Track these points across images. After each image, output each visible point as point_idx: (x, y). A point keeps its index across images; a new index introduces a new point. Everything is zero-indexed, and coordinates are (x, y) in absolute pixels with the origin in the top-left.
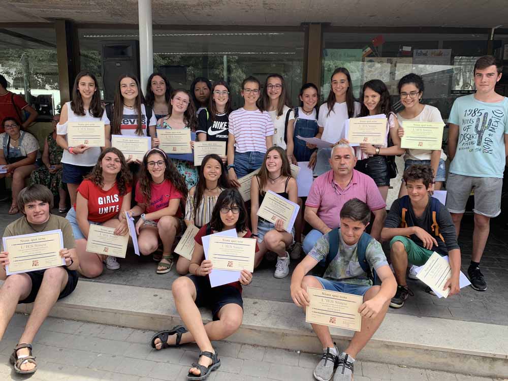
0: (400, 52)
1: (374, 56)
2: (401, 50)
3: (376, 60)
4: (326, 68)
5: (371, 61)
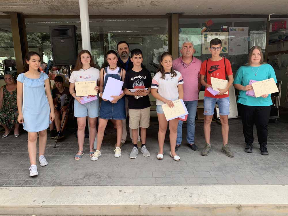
1: (207, 32)
2: (222, 28)
3: (209, 34)
4: (181, 39)
5: (206, 34)
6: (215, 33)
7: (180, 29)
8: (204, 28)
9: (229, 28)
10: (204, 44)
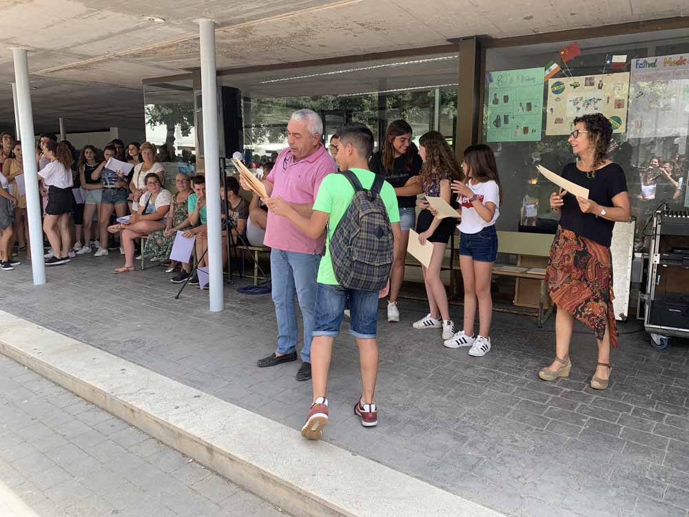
0: (608, 66)
1: (563, 76)
3: (567, 81)
4: (491, 98)
5: (558, 84)
6: (586, 79)
7: (491, 75)
8: (555, 66)
9: (633, 61)
10: (552, 110)
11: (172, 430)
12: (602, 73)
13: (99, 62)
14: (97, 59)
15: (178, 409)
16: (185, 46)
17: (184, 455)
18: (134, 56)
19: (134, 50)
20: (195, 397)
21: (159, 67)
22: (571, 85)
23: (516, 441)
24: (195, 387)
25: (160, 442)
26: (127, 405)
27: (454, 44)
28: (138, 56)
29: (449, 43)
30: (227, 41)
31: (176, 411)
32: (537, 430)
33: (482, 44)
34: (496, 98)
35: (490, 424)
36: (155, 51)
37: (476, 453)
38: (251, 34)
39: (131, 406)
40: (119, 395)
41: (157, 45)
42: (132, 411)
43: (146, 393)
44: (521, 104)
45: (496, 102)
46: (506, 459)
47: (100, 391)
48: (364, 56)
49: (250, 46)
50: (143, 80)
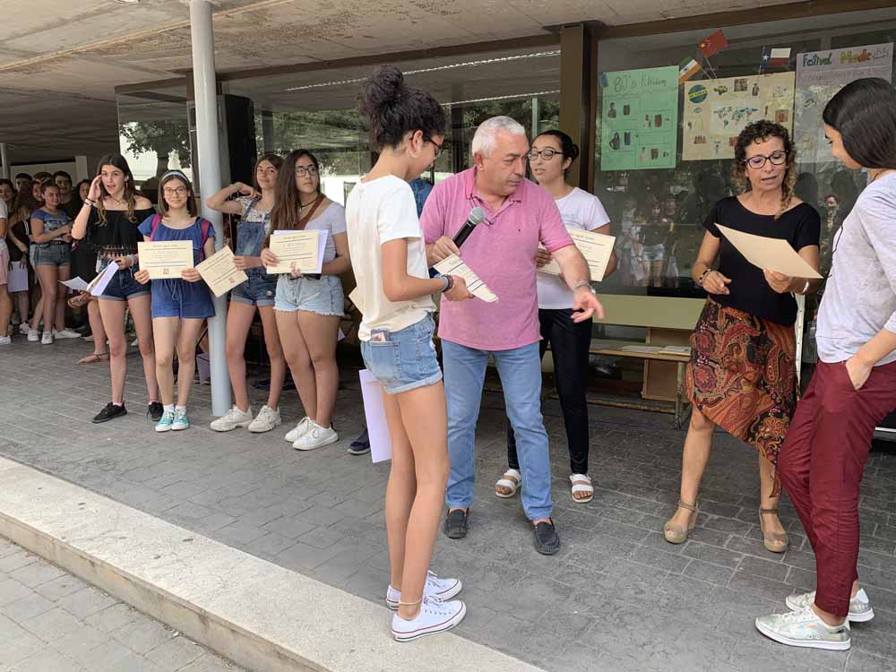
0: (765, 63)
1: (705, 77)
2: (766, 58)
3: (710, 85)
4: (606, 110)
5: (698, 88)
6: (736, 81)
7: (604, 77)
8: (693, 64)
10: (690, 124)
11: (149, 591)
12: (756, 74)
13: (50, 61)
14: (46, 57)
15: (159, 559)
16: (172, 38)
17: (167, 626)
18: (99, 51)
19: (100, 44)
20: (185, 541)
21: (137, 68)
22: (716, 90)
23: (642, 592)
24: (184, 526)
25: (133, 608)
26: (85, 556)
27: (553, 34)
28: (106, 53)
29: (547, 32)
30: (233, 30)
31: (156, 563)
32: (670, 574)
33: (592, 34)
34: (612, 110)
35: (606, 569)
36: (128, 45)
37: (584, 611)
38: (265, 19)
39: (91, 556)
40: (73, 541)
41: (132, 36)
42: (93, 564)
43: (114, 537)
44: (647, 116)
45: (613, 114)
46: (626, 619)
47: (46, 536)
48: (428, 51)
49: (265, 38)
50: (116, 88)
